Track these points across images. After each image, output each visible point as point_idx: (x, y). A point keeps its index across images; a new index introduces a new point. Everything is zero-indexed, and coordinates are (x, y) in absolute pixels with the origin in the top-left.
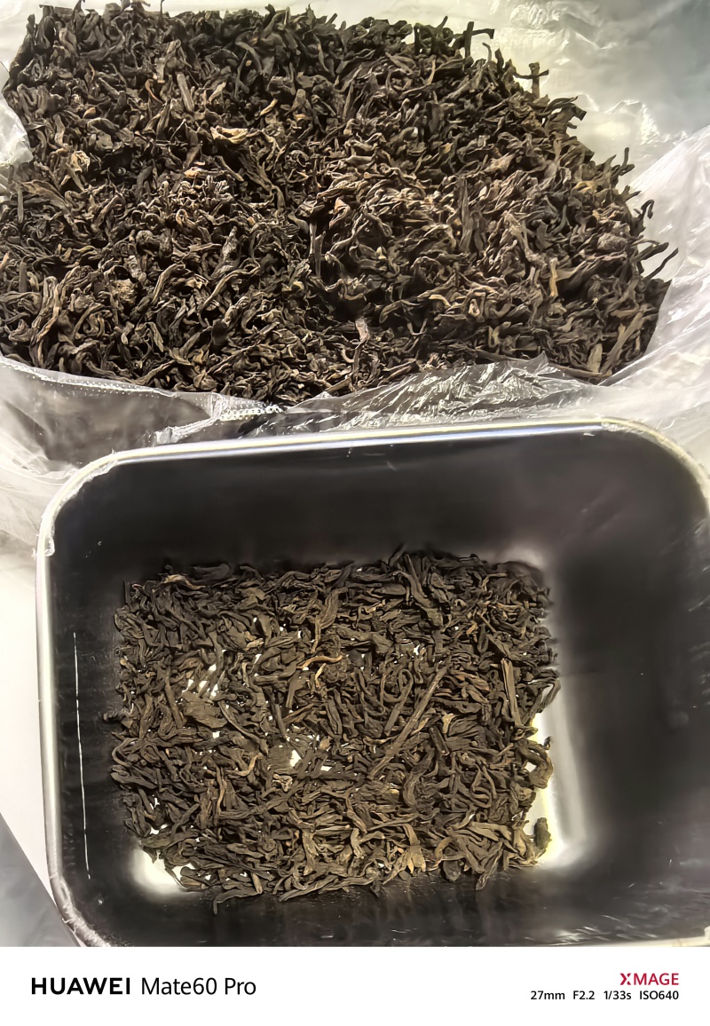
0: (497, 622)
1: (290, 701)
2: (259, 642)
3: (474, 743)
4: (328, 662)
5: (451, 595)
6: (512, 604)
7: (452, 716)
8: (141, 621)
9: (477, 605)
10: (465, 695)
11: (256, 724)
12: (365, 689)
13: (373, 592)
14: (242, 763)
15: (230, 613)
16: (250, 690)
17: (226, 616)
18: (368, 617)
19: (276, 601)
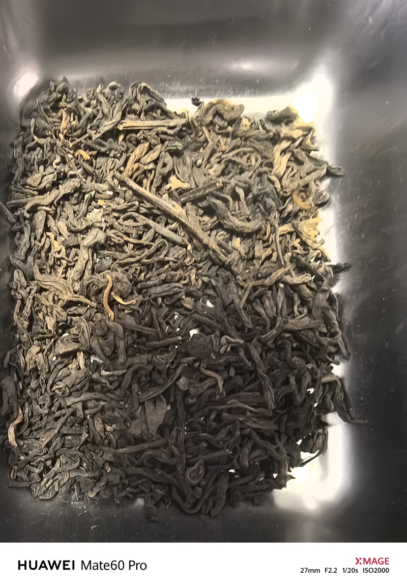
0: (79, 132)
1: (147, 330)
2: (81, 357)
3: (199, 162)
4: (111, 290)
5: (49, 169)
6: (61, 118)
7: (173, 178)
8: (51, 473)
9: (62, 147)
10: (151, 166)
11: (168, 366)
12: (138, 258)
13: (40, 242)
14: (208, 383)
15: (50, 382)
16: (131, 370)
17: (52, 386)
18: (64, 250)
19: (40, 335)
